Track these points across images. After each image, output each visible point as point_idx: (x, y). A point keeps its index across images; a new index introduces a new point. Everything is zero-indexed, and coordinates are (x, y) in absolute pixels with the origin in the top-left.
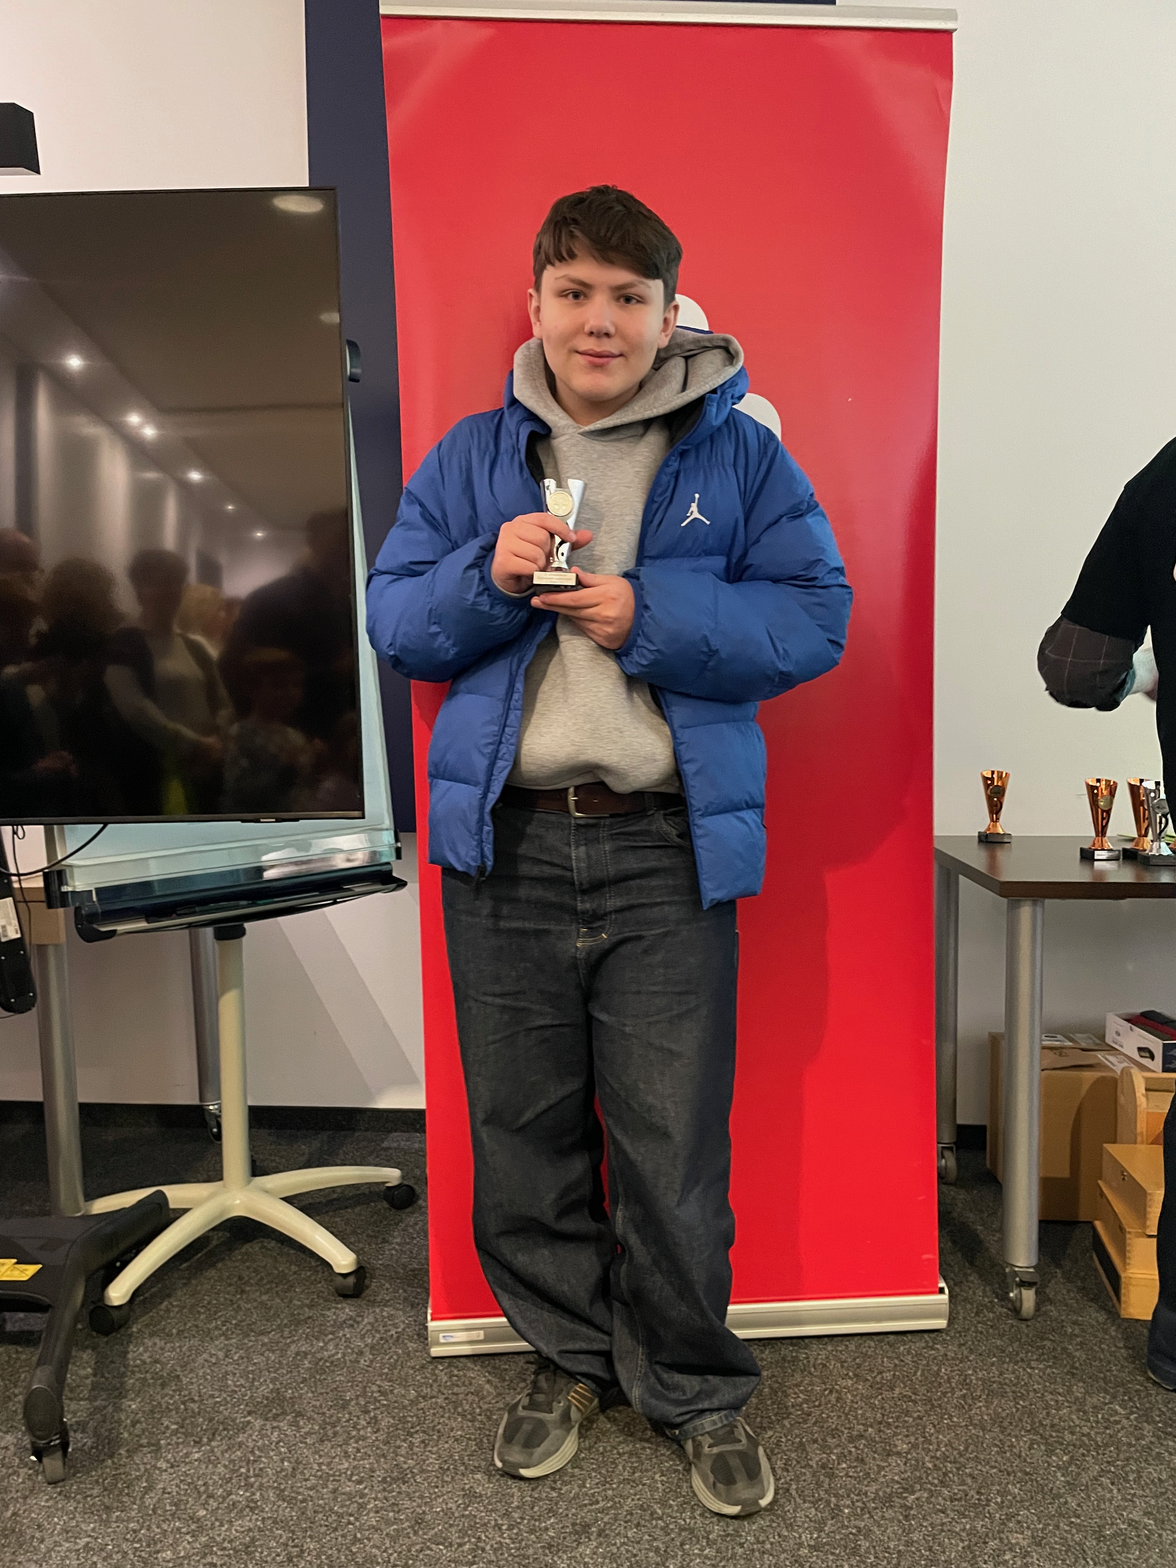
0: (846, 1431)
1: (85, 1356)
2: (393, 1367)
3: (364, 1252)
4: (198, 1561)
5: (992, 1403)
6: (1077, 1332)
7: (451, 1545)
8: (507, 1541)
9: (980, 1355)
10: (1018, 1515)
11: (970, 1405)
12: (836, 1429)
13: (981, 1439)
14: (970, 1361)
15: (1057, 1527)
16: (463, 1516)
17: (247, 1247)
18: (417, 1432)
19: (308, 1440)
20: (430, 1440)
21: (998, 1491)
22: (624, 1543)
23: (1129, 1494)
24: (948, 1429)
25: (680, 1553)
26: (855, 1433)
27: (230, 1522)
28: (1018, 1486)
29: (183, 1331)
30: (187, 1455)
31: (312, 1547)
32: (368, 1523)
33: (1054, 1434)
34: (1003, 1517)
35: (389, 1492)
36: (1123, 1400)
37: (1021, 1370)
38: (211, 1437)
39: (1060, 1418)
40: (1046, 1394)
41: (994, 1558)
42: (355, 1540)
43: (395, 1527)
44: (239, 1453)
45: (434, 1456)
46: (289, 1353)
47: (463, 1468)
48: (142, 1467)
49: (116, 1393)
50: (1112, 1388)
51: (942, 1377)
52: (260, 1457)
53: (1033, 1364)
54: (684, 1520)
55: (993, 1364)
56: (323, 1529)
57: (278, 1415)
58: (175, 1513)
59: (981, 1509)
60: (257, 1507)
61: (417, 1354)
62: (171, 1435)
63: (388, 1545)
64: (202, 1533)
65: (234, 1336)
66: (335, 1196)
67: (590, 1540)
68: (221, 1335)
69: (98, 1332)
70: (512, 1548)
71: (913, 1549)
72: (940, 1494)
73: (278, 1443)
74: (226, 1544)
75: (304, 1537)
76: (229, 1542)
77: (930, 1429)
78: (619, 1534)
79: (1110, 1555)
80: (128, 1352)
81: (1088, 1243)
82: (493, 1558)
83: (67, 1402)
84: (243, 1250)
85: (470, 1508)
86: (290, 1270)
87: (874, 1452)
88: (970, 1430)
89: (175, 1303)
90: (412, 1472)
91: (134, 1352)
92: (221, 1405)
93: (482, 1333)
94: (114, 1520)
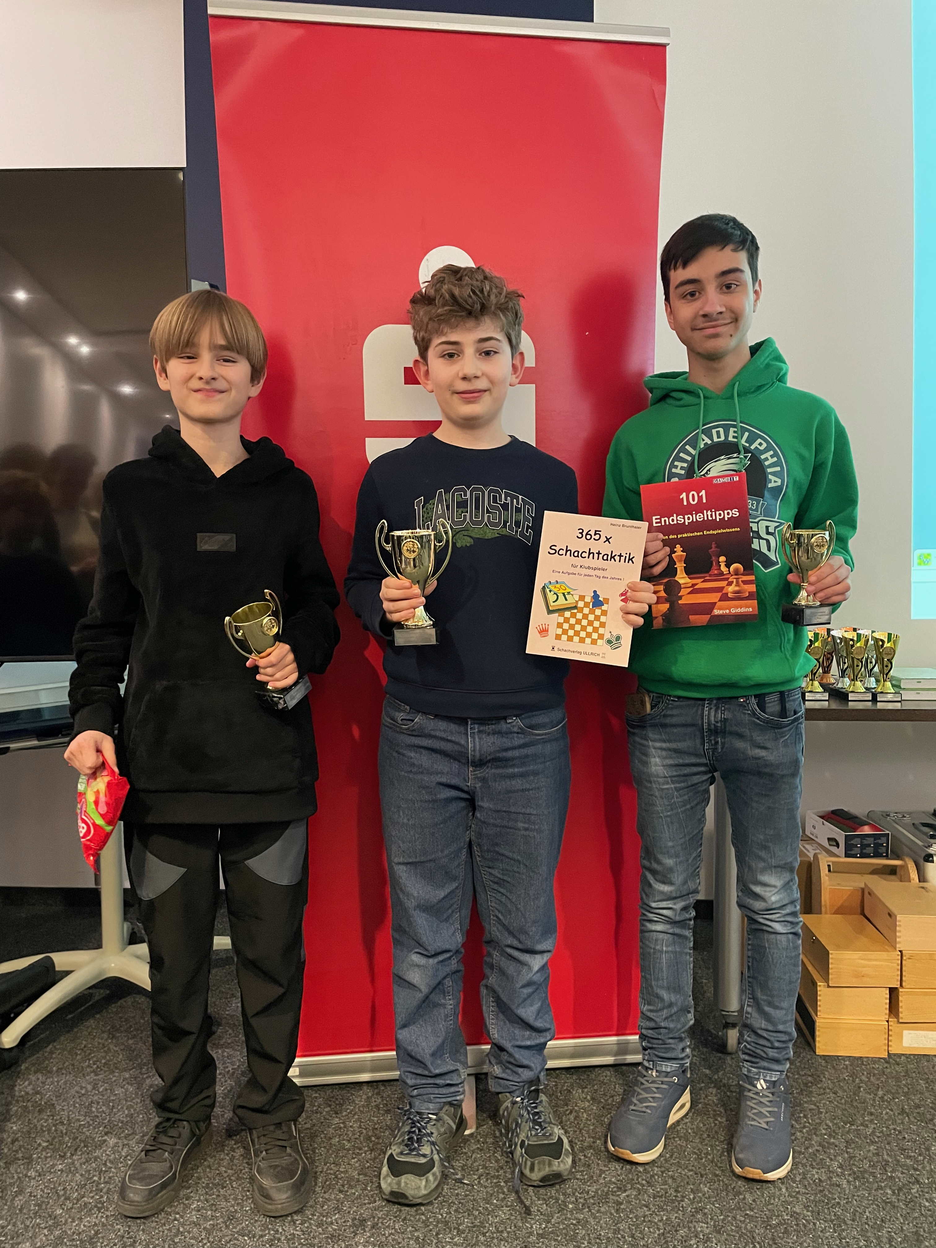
0: (579, 1143)
5: (696, 1119)
7: (254, 1236)
10: (705, 1208)
15: (734, 1218)
17: (122, 1001)
21: (692, 1189)
22: (391, 1234)
23: (795, 1191)
25: (435, 1241)
27: (80, 1219)
28: (708, 1185)
29: (61, 1069)
30: (53, 1166)
31: (143, 1238)
34: (693, 1210)
35: (210, 1196)
38: (73, 1152)
41: (682, 1243)
42: (178, 1232)
43: (211, 1222)
44: (94, 1165)
46: (144, 1086)
52: (111, 1168)
53: (732, 1088)
54: (442, 1215)
55: (701, 1089)
57: (130, 1135)
58: (37, 1212)
59: (676, 1204)
60: (103, 1207)
62: (42, 1151)
64: (56, 1228)
65: (102, 1072)
67: (365, 1231)
68: (91, 1072)
70: (302, 1239)
71: (619, 1236)
72: (646, 1192)
74: (75, 1237)
78: (388, 1227)
79: (773, 1240)
80: (16, 1086)
84: (119, 1004)
87: (599, 1159)
88: (676, 1141)
89: (58, 1047)
90: (230, 1179)
91: (20, 1085)
92: (85, 1127)
93: (297, 1069)
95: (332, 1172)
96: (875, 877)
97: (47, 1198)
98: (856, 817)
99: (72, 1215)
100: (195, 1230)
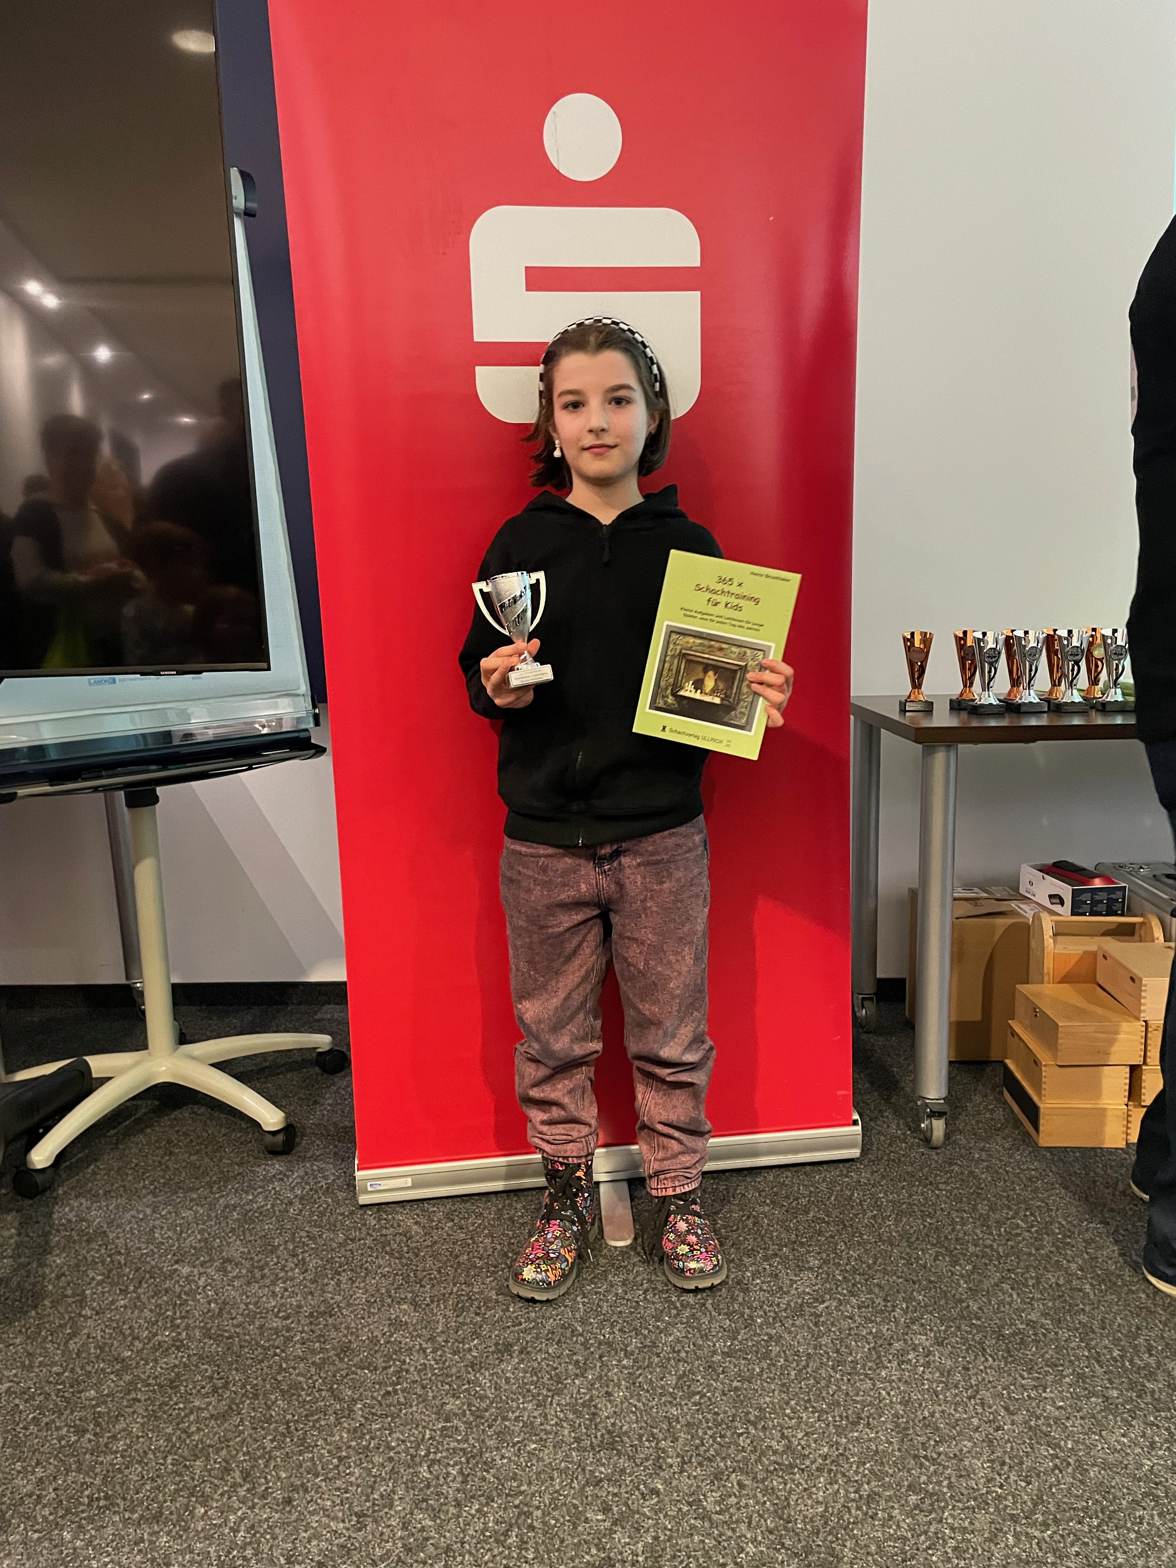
0: (761, 1251)
1: (9, 1218)
2: (322, 1214)
3: (295, 1113)
4: (122, 1398)
5: (901, 1221)
6: (983, 1157)
7: (376, 1369)
8: (431, 1362)
9: (892, 1180)
10: (922, 1318)
11: (880, 1224)
12: (752, 1249)
13: (889, 1254)
14: (882, 1186)
15: (959, 1328)
16: (388, 1342)
17: (177, 1112)
18: (344, 1271)
19: (235, 1283)
20: (356, 1277)
21: (904, 1298)
22: (545, 1359)
23: (1028, 1298)
24: (859, 1245)
25: (598, 1364)
26: (770, 1252)
27: (156, 1361)
28: (923, 1293)
29: (110, 1192)
30: (113, 1302)
31: (237, 1378)
32: (294, 1354)
34: (908, 1321)
35: (316, 1325)
36: (1025, 1215)
37: (929, 1192)
38: (137, 1285)
39: (965, 1233)
40: (952, 1212)
41: (898, 1358)
42: (281, 1370)
43: (321, 1355)
44: (165, 1298)
45: (361, 1291)
46: (217, 1206)
47: (389, 1300)
48: (67, 1317)
49: (41, 1250)
50: (1016, 1205)
51: (854, 1201)
52: (187, 1300)
53: (941, 1186)
54: (604, 1336)
55: (903, 1188)
56: (249, 1362)
57: (205, 1262)
58: (99, 1355)
59: (887, 1314)
61: (346, 1202)
62: (97, 1285)
63: (313, 1373)
64: (126, 1372)
65: (163, 1193)
66: (267, 1064)
67: (512, 1357)
68: (149, 1194)
69: (22, 1196)
70: (436, 1369)
71: (821, 1352)
72: (848, 1302)
73: (205, 1287)
74: (151, 1381)
75: (230, 1370)
76: (153, 1379)
77: (841, 1246)
78: (540, 1351)
79: (1009, 1352)
80: (53, 1213)
81: (999, 1079)
82: (417, 1378)
84: (173, 1116)
85: (395, 1336)
86: (219, 1132)
87: (788, 1269)
88: (879, 1246)
89: (102, 1167)
90: (338, 1306)
91: (59, 1212)
92: (148, 1256)
93: (409, 1180)
94: (37, 1364)
95: (464, 1293)
96: (1109, 938)
97: (110, 1338)
98: (1085, 869)
99: (144, 1356)
100: (302, 1365)
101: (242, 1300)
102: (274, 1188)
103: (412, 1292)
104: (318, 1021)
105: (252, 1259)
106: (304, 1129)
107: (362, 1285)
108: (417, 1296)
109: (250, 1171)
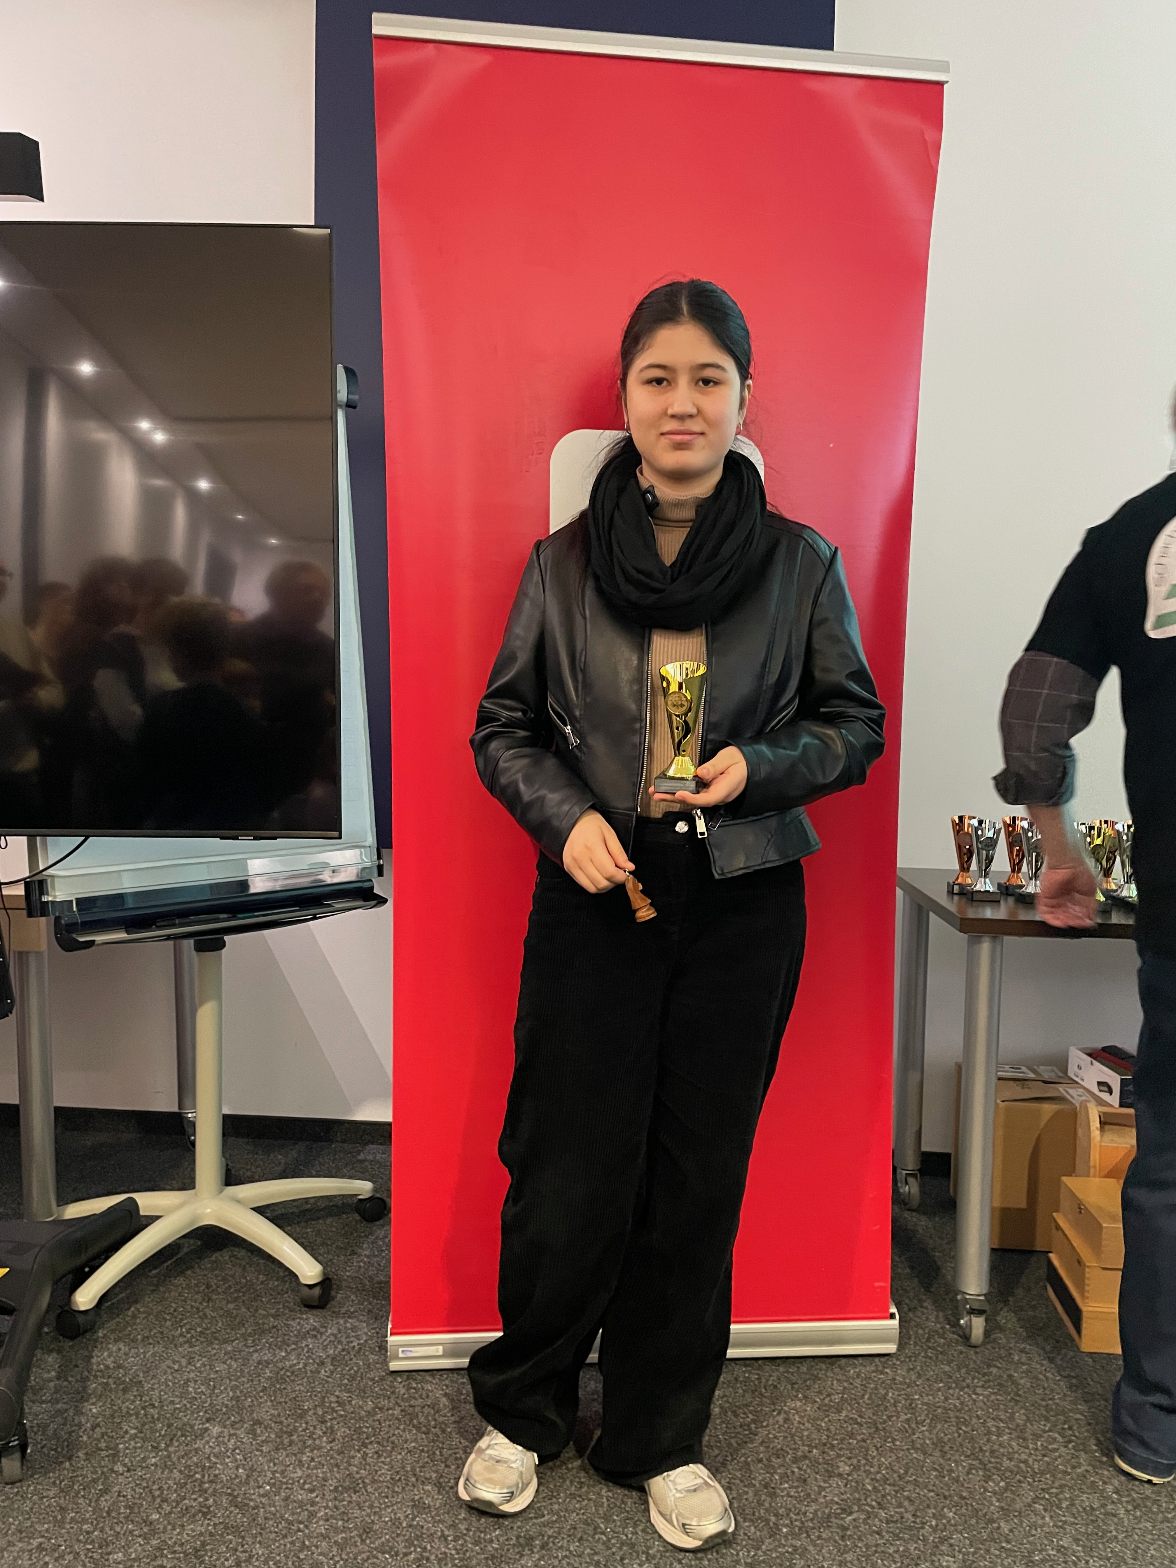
0: (791, 1452)
1: (50, 1359)
2: (353, 1378)
3: (333, 1263)
4: (149, 1563)
5: (935, 1427)
6: (1024, 1359)
7: (397, 1554)
8: (453, 1552)
9: (928, 1380)
10: (952, 1538)
11: (913, 1429)
12: (782, 1449)
13: (921, 1463)
14: (918, 1386)
15: (988, 1551)
16: (410, 1526)
17: (216, 1256)
18: (371, 1443)
19: (264, 1448)
20: (383, 1451)
21: (933, 1513)
22: (566, 1556)
23: (1061, 1521)
24: (891, 1452)
26: (800, 1454)
27: (182, 1526)
28: (953, 1510)
29: (147, 1338)
30: (144, 1460)
31: (260, 1552)
32: (318, 1531)
33: (993, 1460)
34: (936, 1540)
35: (340, 1502)
36: (1063, 1429)
37: (966, 1396)
38: (168, 1442)
39: (1000, 1445)
40: (988, 1420)
42: (303, 1547)
43: (344, 1535)
44: (195, 1459)
45: (386, 1467)
46: (251, 1362)
47: (414, 1479)
49: (79, 1396)
50: (1054, 1416)
51: (889, 1401)
52: (216, 1463)
53: (979, 1390)
54: (627, 1536)
55: (939, 1389)
56: (273, 1536)
57: (236, 1423)
59: (916, 1532)
60: (210, 1512)
61: (377, 1366)
62: (130, 1440)
63: (335, 1553)
64: (154, 1536)
65: (198, 1343)
67: (533, 1552)
68: (185, 1343)
69: (64, 1336)
70: (456, 1559)
72: (877, 1515)
73: (234, 1450)
74: (177, 1548)
75: (253, 1543)
76: (180, 1546)
77: (873, 1452)
78: (561, 1547)
80: (93, 1357)
81: (1043, 1272)
83: (30, 1404)
84: (213, 1258)
85: (418, 1519)
86: (257, 1279)
87: (817, 1473)
88: (911, 1454)
89: (142, 1310)
90: (363, 1482)
91: (98, 1357)
92: (181, 1412)
93: (441, 1348)
94: (68, 1521)
97: (139, 1498)
99: (172, 1521)
100: (324, 1544)
101: (269, 1467)
102: (307, 1346)
103: (436, 1472)
104: (362, 1161)
105: (281, 1422)
106: (340, 1281)
107: (388, 1460)
108: (442, 1476)
109: (286, 1325)
